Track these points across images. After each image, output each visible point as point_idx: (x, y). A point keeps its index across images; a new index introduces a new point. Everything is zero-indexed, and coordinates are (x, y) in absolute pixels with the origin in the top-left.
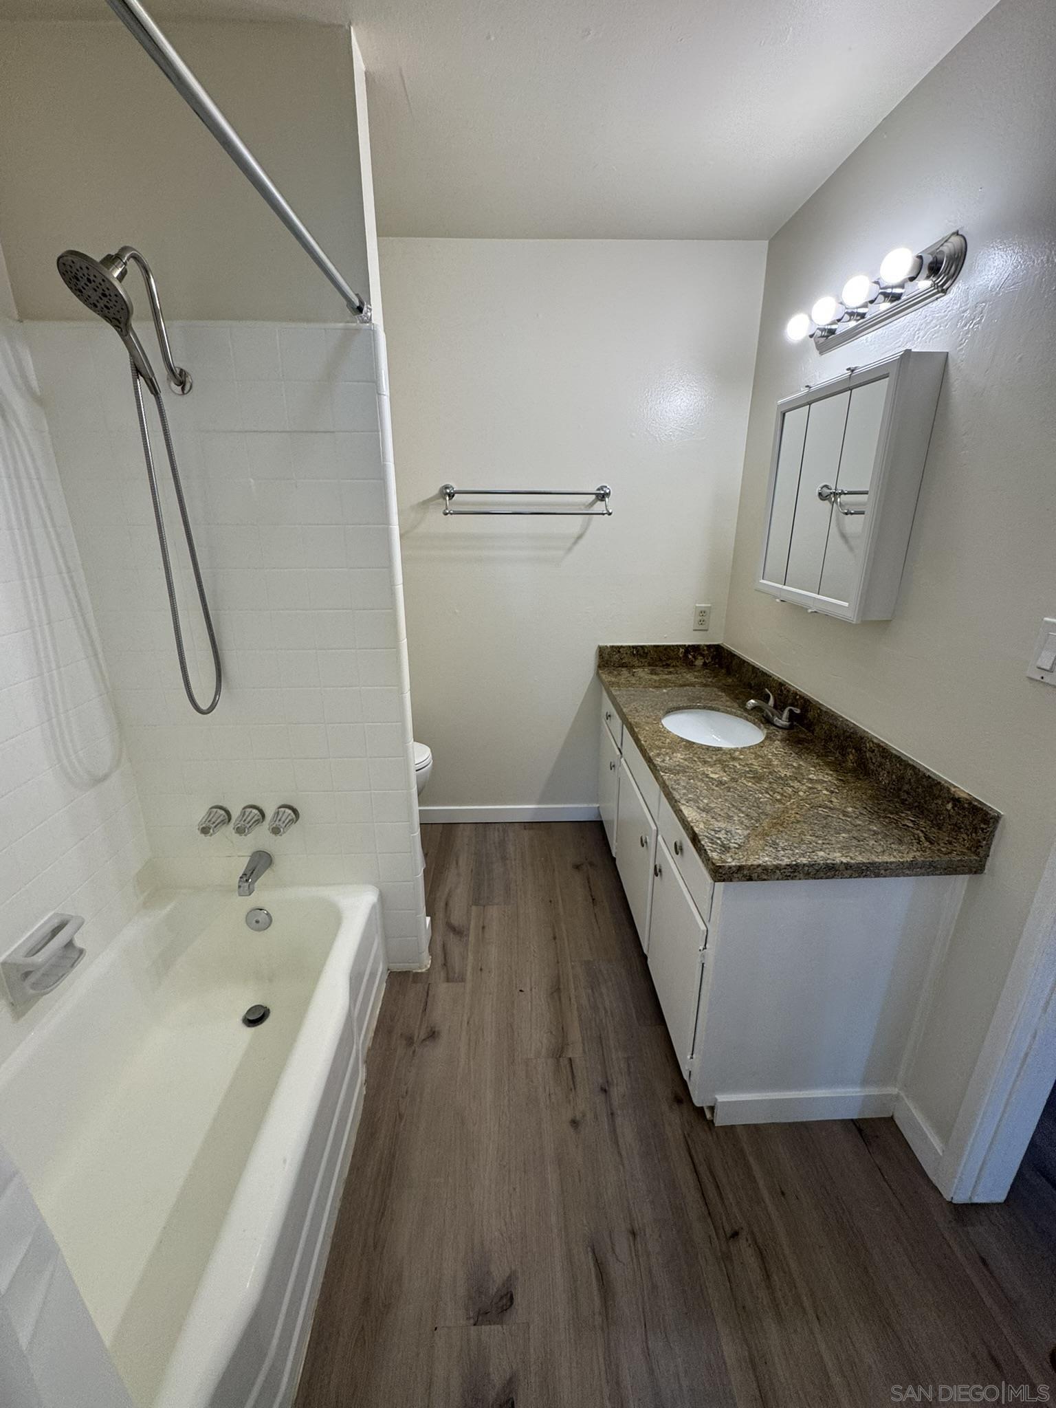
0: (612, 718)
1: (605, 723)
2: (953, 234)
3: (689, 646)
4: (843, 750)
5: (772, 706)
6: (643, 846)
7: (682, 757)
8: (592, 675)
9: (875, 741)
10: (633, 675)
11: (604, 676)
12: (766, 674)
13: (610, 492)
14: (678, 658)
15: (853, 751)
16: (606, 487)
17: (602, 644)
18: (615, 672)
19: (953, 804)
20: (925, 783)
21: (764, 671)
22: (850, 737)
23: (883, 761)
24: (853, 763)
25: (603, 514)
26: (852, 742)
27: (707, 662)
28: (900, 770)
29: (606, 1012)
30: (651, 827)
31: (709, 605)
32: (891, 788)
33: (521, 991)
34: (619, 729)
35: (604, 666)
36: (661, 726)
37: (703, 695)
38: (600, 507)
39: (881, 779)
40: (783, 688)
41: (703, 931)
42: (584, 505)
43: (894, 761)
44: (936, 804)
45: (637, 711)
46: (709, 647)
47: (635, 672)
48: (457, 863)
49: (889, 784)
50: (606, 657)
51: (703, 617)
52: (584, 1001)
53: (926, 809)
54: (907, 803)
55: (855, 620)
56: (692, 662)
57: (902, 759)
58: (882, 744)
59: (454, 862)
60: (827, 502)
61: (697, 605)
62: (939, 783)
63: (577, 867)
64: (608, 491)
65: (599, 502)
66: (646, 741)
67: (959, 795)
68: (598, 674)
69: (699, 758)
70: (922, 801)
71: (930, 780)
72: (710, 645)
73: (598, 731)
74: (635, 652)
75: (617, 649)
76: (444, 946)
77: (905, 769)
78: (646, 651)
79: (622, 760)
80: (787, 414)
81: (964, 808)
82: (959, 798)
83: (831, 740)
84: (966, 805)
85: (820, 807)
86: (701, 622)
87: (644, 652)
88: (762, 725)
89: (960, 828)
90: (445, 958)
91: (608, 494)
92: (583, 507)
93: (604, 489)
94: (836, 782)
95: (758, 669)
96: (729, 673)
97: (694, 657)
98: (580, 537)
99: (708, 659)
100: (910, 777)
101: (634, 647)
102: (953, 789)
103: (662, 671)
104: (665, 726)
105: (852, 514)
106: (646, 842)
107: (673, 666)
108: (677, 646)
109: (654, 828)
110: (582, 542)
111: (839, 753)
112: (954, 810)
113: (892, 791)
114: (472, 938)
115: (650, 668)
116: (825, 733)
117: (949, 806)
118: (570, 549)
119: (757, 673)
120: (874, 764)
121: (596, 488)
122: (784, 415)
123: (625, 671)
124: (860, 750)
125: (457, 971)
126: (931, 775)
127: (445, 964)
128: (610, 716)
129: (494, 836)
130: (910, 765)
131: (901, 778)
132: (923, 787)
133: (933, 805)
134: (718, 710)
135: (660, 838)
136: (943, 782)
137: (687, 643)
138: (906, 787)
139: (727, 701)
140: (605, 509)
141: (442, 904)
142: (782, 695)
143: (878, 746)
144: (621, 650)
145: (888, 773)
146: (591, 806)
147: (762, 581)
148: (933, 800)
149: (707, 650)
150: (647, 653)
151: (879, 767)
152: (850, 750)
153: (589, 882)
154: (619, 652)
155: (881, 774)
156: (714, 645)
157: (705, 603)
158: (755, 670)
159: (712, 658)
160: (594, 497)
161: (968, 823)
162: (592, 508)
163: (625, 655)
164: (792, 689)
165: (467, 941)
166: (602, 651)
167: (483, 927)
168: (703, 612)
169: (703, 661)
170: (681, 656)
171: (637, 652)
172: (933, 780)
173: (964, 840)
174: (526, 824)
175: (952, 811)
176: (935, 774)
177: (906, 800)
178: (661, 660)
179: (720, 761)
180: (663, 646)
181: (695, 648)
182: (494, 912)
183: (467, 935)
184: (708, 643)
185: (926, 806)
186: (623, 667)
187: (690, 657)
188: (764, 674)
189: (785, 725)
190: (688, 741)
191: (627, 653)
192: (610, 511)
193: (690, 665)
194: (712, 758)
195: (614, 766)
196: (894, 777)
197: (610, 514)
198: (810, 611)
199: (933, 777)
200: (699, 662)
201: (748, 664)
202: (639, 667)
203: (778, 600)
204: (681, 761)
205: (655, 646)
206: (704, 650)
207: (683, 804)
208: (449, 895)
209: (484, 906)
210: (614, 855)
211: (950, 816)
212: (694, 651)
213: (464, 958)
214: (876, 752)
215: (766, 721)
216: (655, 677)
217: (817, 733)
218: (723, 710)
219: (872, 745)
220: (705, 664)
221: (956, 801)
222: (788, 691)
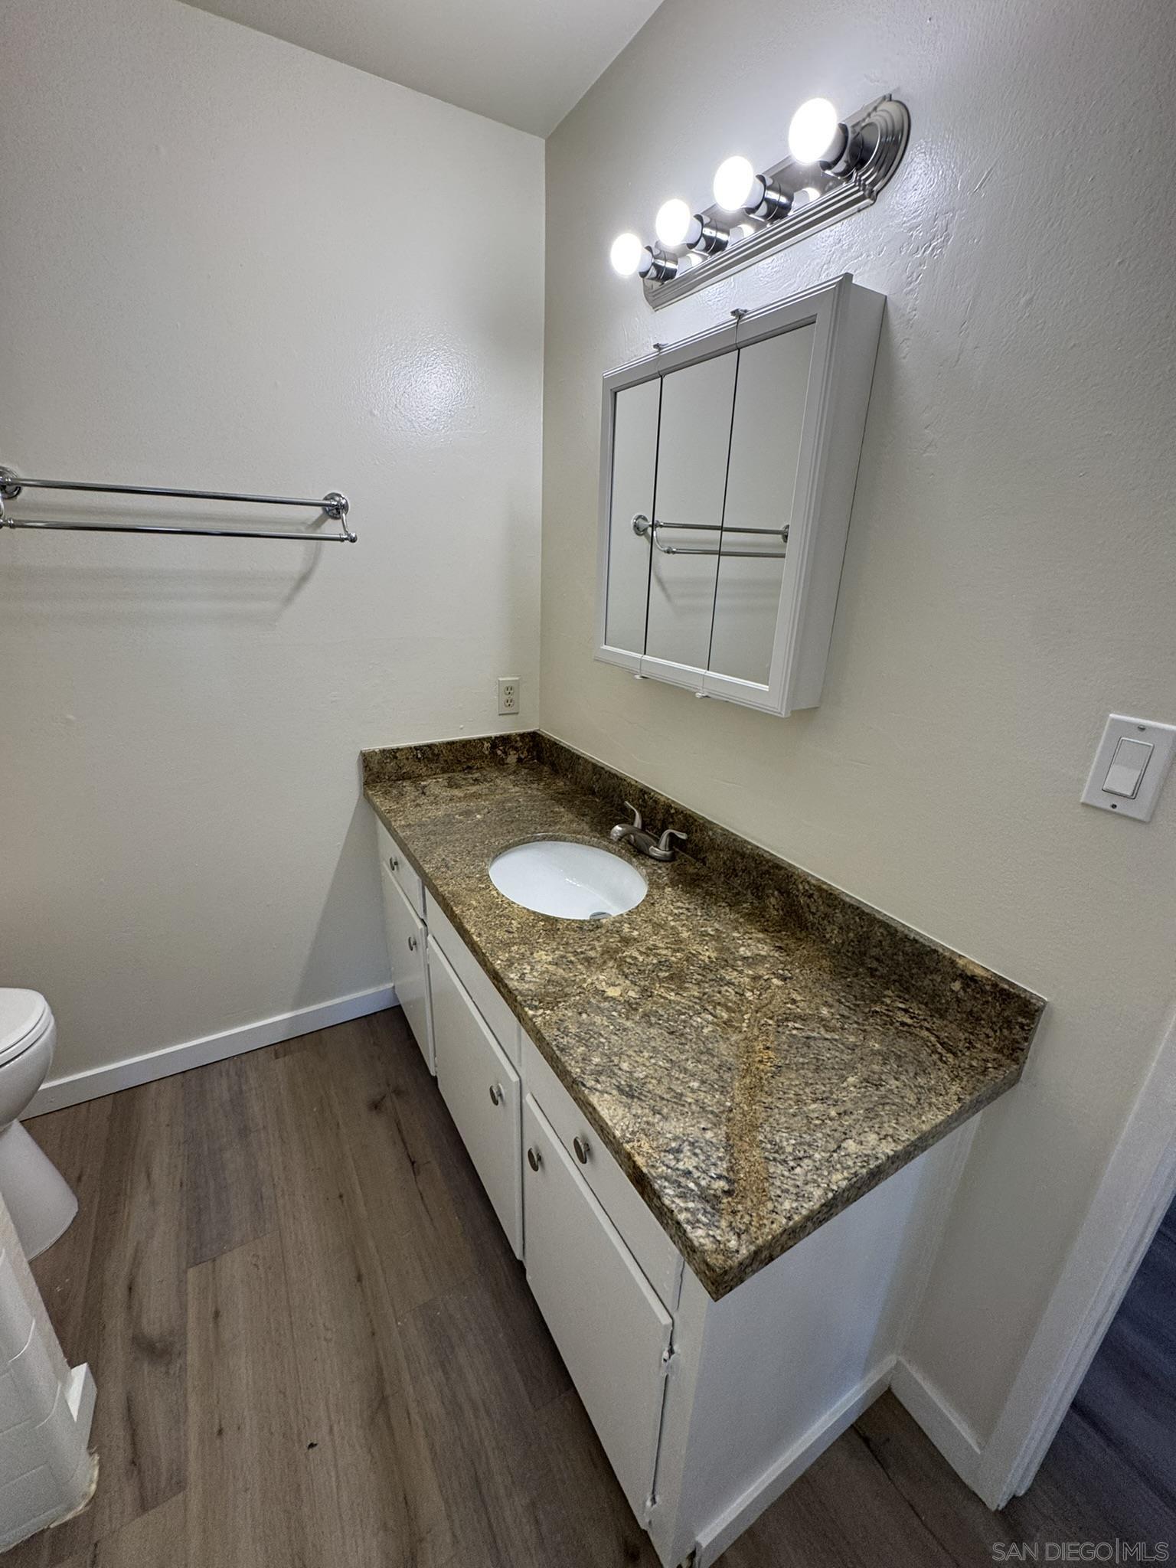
0: (400, 866)
1: (390, 874)
2: (884, 98)
3: (496, 738)
4: (758, 891)
5: (640, 827)
6: (496, 1103)
7: (550, 959)
8: (357, 797)
9: (813, 882)
10: (424, 793)
11: (377, 801)
12: (617, 777)
13: (347, 502)
14: (482, 757)
15: (776, 893)
16: (340, 496)
17: (366, 748)
18: (395, 792)
19: (962, 983)
20: (908, 949)
21: (613, 772)
22: (767, 872)
23: (829, 910)
24: (777, 910)
25: (342, 540)
26: (772, 880)
27: (522, 756)
28: (862, 927)
29: (476, 1410)
30: (508, 1077)
31: (517, 678)
32: (848, 951)
33: (312, 1446)
34: (419, 892)
35: (374, 781)
36: (493, 892)
37: (535, 816)
38: (332, 528)
39: (828, 936)
40: (646, 796)
41: (666, 1326)
42: (303, 523)
43: (849, 913)
44: (932, 980)
45: (447, 866)
46: (523, 736)
47: (425, 787)
48: (149, 1176)
49: (843, 943)
50: (376, 767)
51: (510, 696)
52: (435, 1406)
53: (913, 985)
54: (877, 973)
55: (783, 713)
56: (503, 759)
57: (863, 912)
58: (824, 887)
59: (143, 1175)
60: (643, 537)
61: (501, 679)
62: (935, 951)
63: (376, 1106)
64: (343, 502)
65: (330, 521)
66: (480, 935)
67: (972, 971)
68: (365, 795)
69: (575, 953)
70: (906, 974)
71: (917, 945)
72: (524, 733)
73: (378, 880)
74: (419, 756)
75: (393, 754)
76: (129, 1409)
77: (871, 925)
78: (436, 751)
79: (430, 938)
80: (618, 394)
81: (983, 992)
82: (973, 976)
83: (736, 876)
84: (988, 988)
85: (787, 1020)
86: (509, 703)
87: (433, 754)
88: (634, 860)
89: (978, 1019)
90: (134, 1443)
91: (345, 507)
92: (302, 528)
93: (337, 498)
94: (776, 955)
95: (603, 768)
96: (556, 770)
97: (505, 752)
98: (304, 578)
99: (522, 753)
100: (881, 938)
101: (417, 748)
102: (961, 962)
103: (465, 779)
104: (502, 891)
105: (674, 552)
106: (500, 1095)
107: (477, 769)
108: (480, 739)
109: (514, 1078)
110: (310, 587)
111: (753, 894)
112: (965, 992)
113: (849, 954)
114: (193, 1357)
115: (446, 776)
116: (724, 863)
117: (957, 986)
118: (289, 600)
119: (600, 775)
120: (814, 914)
121: (322, 498)
122: (616, 393)
123: (408, 786)
124: (789, 894)
125: (164, 1466)
126: (917, 937)
127: (133, 1463)
128: (396, 863)
129: (221, 1089)
130: (879, 921)
131: (864, 939)
132: (905, 953)
133: (926, 982)
134: (564, 840)
135: (528, 1099)
136: (941, 950)
137: (493, 734)
138: (875, 952)
139: (572, 821)
140: (343, 532)
141: (119, 1292)
142: (645, 807)
143: (820, 889)
144: (398, 755)
145: (841, 928)
146: (381, 988)
147: (605, 647)
148: (925, 973)
149: (521, 741)
150: (438, 755)
151: (823, 919)
152: (771, 891)
153: (400, 1131)
154: (396, 758)
155: (829, 930)
156: (529, 733)
157: (511, 676)
158: (597, 769)
159: (528, 751)
160: (319, 511)
161: (993, 1013)
162: (319, 531)
163: (405, 761)
164: (662, 799)
165: (183, 1369)
166: (366, 759)
167: (217, 1314)
168: (509, 689)
169: (517, 756)
170: (487, 752)
171: (423, 754)
172: (924, 946)
173: (988, 1036)
174: (277, 1047)
175: (962, 993)
176: (922, 936)
177: (876, 970)
178: (459, 762)
179: (609, 953)
180: (461, 741)
181: (505, 740)
182: (235, 1266)
183: (182, 1353)
184: (522, 731)
185: (913, 982)
186: (404, 779)
187: (499, 752)
188: (613, 775)
189: (665, 855)
190: (547, 919)
191: (407, 759)
192: (353, 535)
193: (500, 764)
194: (593, 948)
195: (415, 944)
196: (851, 935)
197: (353, 540)
198: (699, 695)
199: (921, 940)
200: (512, 758)
201: (586, 761)
202: (428, 776)
203: (638, 677)
204: (552, 968)
205: (448, 743)
206: (516, 742)
207: (592, 1089)
208: (136, 1262)
209: (214, 1260)
210: (433, 1074)
211: (958, 1000)
212: (504, 744)
213: (178, 1417)
214: (815, 897)
215: (635, 851)
216: (457, 792)
217: (712, 864)
218: (571, 839)
219: (807, 888)
220: (520, 760)
221: (970, 980)
222: (656, 802)
